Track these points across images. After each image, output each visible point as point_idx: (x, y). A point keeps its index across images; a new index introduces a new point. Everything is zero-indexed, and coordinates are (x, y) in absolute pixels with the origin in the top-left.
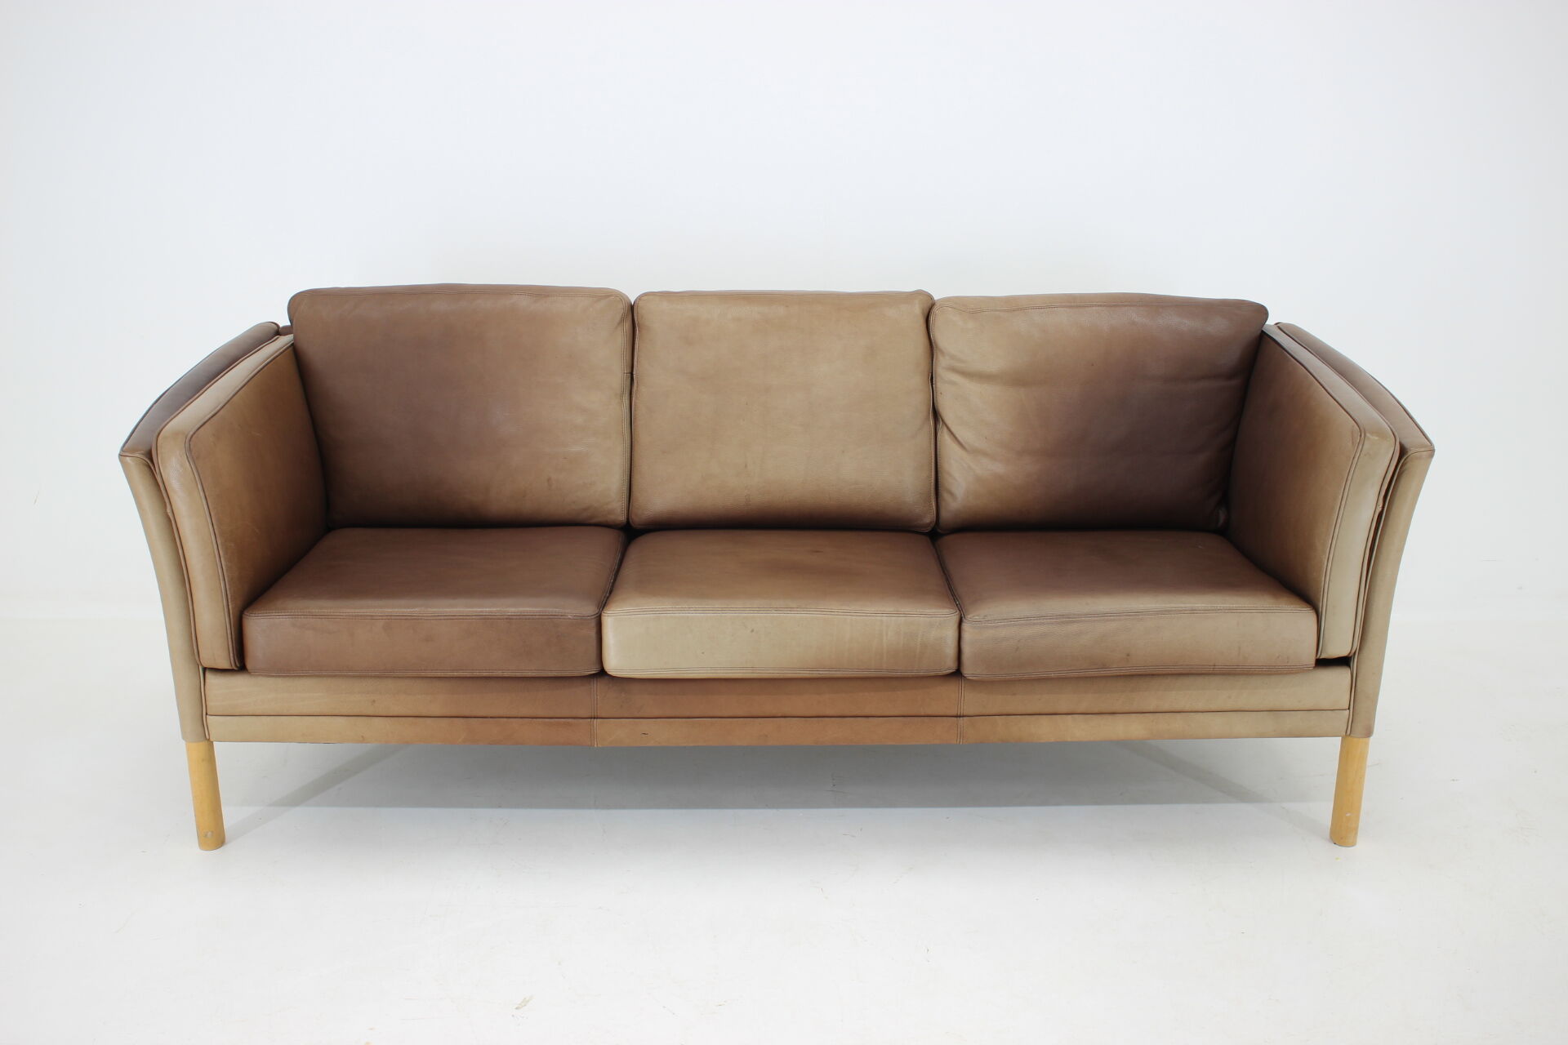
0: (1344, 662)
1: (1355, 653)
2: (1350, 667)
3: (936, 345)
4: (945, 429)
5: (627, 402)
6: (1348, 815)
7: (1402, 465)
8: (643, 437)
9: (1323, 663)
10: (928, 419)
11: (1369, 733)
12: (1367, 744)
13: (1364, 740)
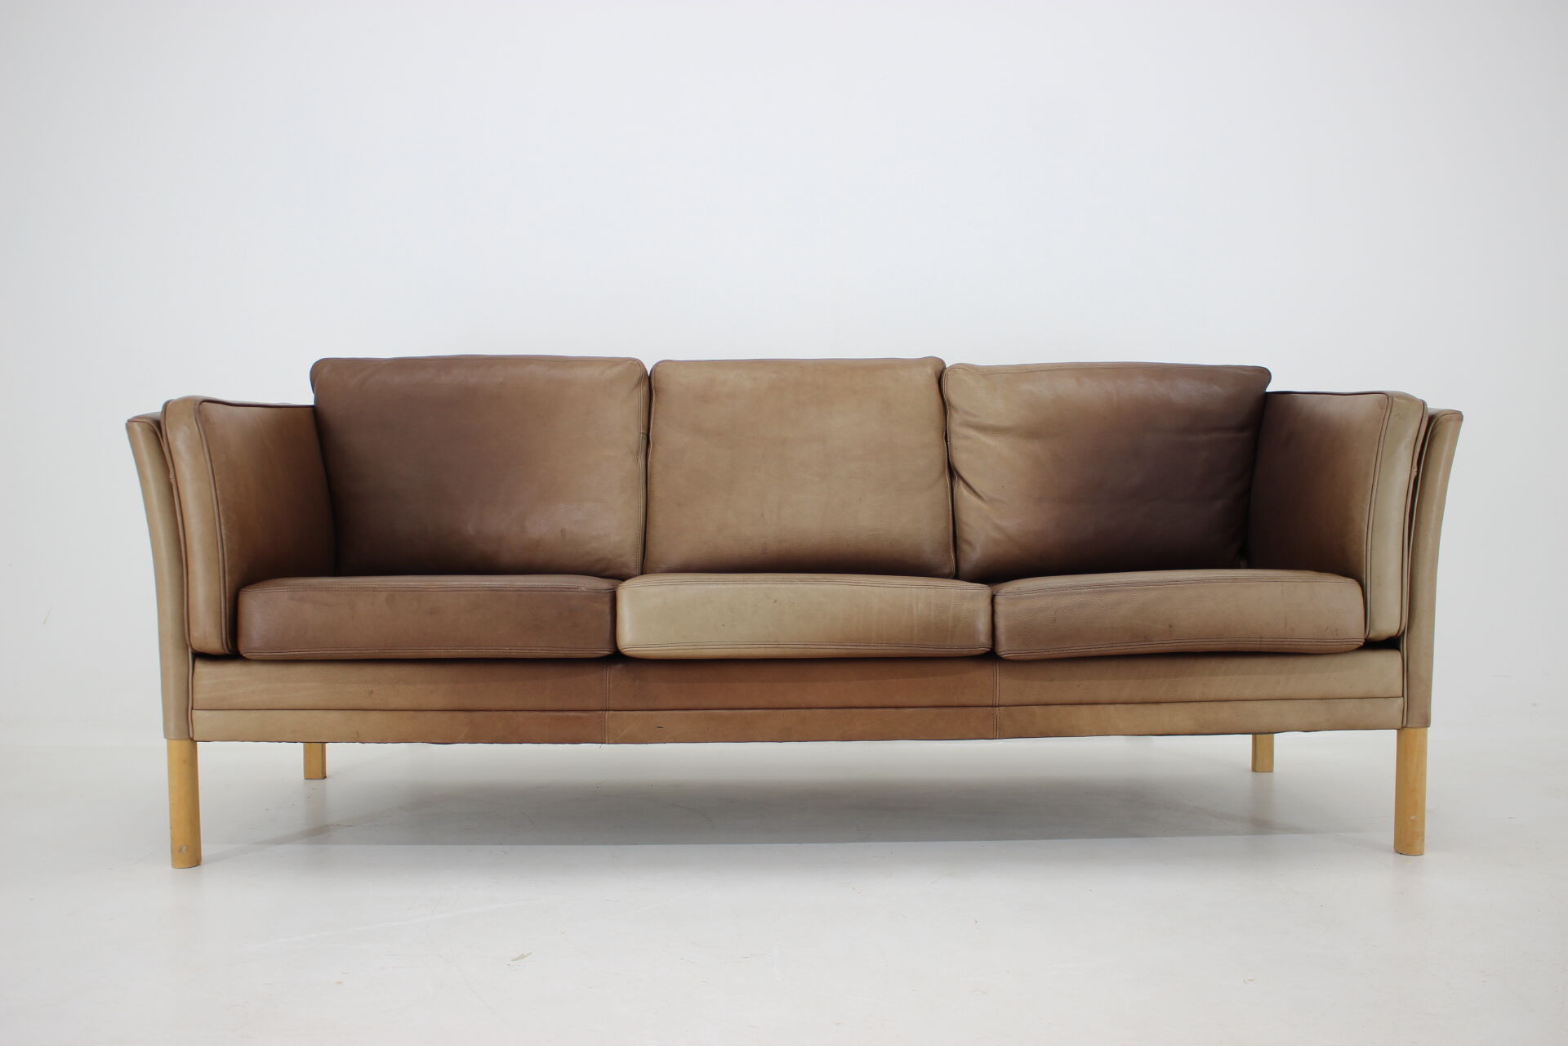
0: (1391, 643)
1: (1404, 632)
2: (1400, 651)
3: (949, 403)
4: (961, 483)
5: (642, 462)
6: (1413, 817)
7: (1432, 431)
8: (658, 492)
9: (1373, 645)
10: (943, 473)
11: (1426, 723)
12: (1425, 735)
13: (1422, 730)
